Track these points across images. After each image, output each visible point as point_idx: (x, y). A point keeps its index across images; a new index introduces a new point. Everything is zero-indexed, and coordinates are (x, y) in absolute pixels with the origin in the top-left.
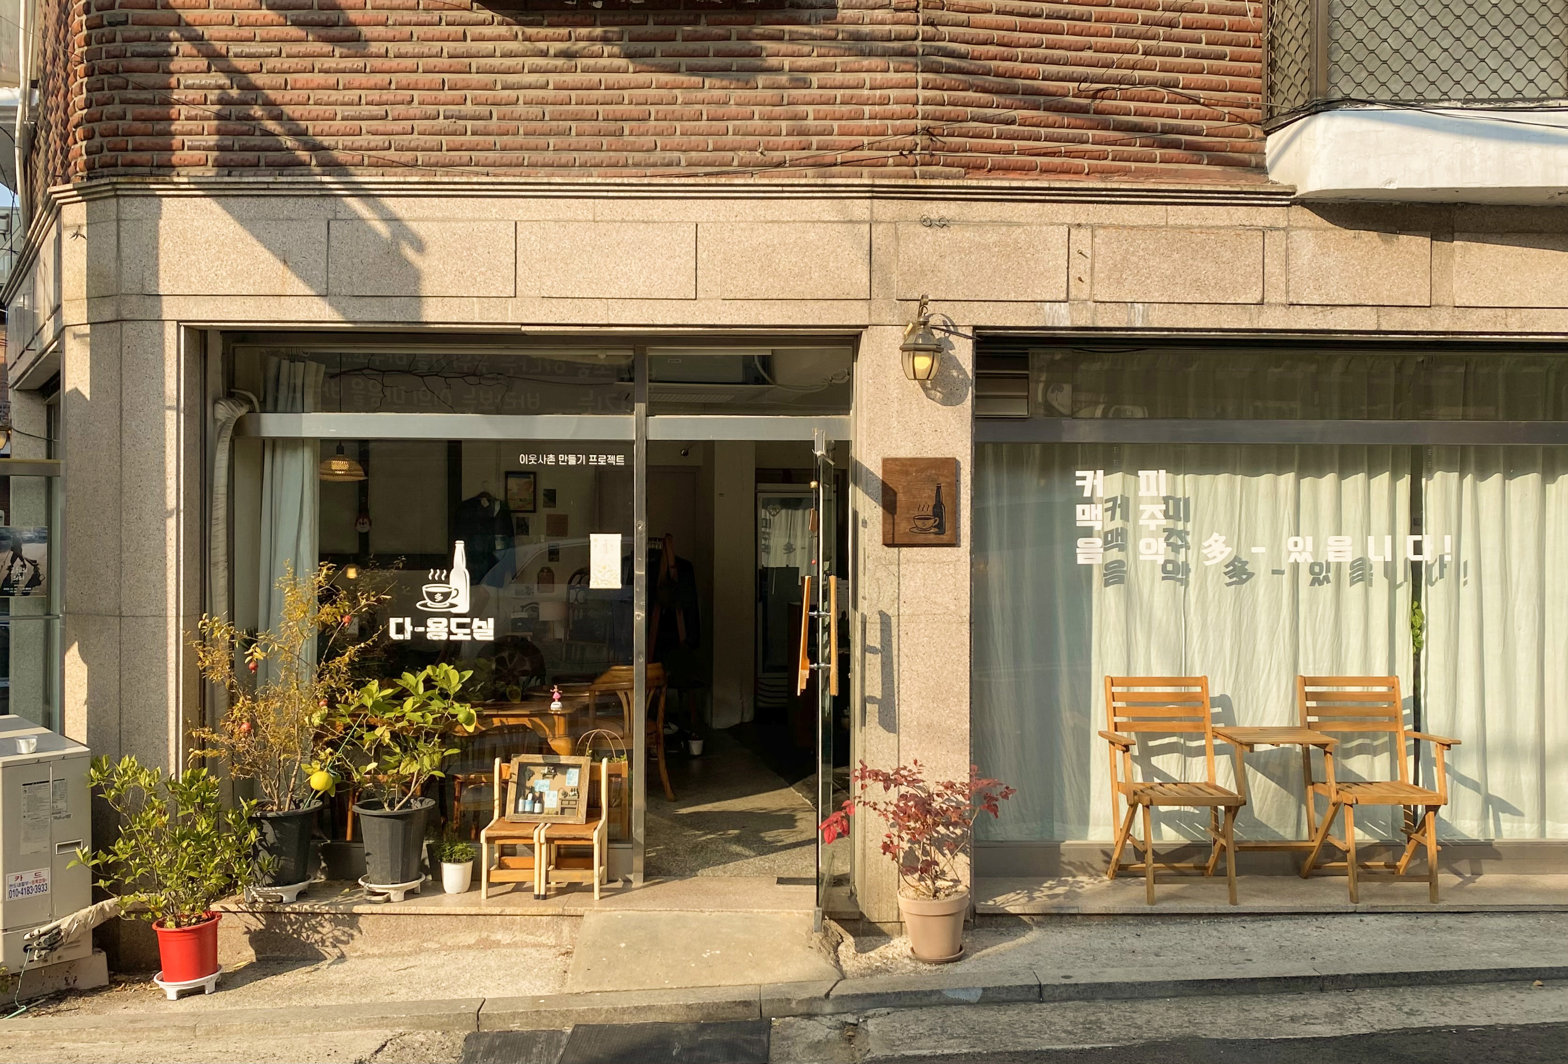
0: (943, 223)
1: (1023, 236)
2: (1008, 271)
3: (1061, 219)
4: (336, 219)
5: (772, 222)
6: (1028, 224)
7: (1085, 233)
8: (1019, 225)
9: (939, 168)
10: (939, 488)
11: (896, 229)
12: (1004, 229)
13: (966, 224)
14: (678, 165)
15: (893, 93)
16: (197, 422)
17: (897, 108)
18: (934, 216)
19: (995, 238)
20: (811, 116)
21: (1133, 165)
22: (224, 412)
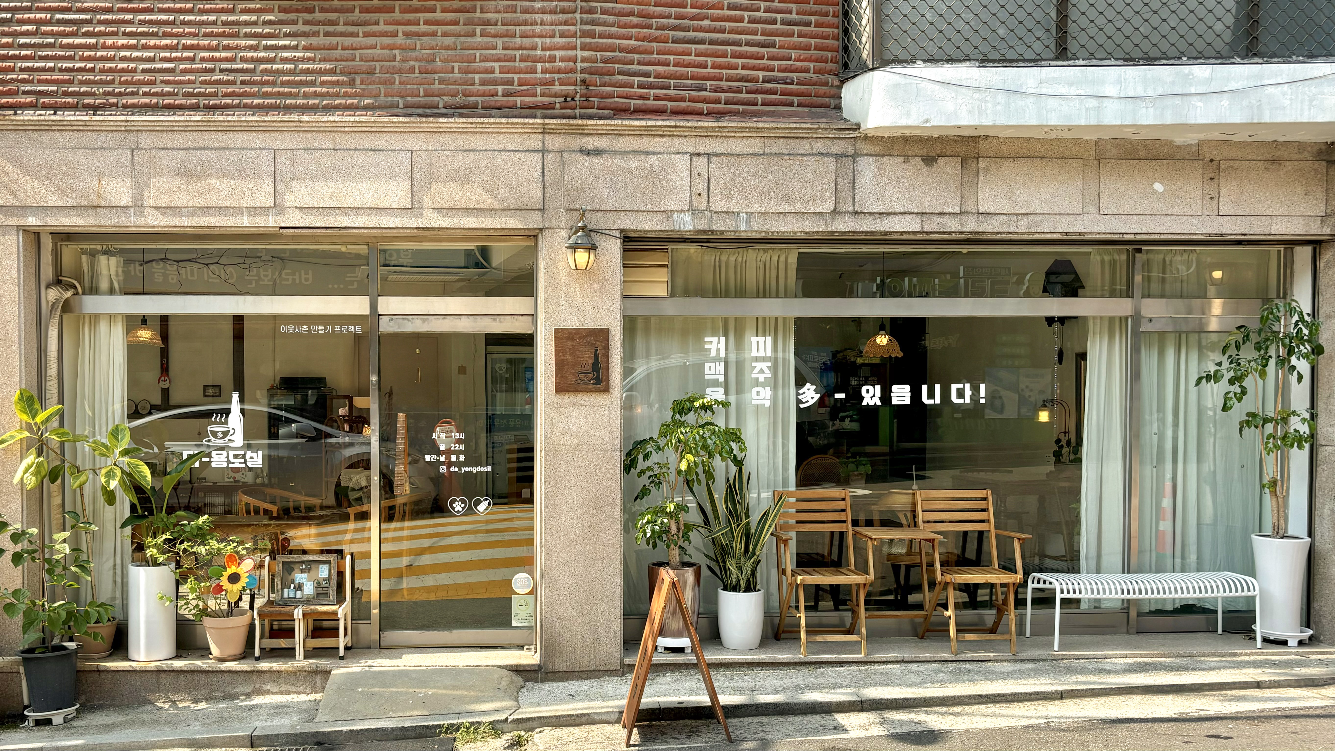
0: (597, 152)
1: (657, 163)
2: (646, 188)
3: (685, 149)
4: (138, 148)
5: (470, 150)
6: (660, 153)
7: (703, 161)
8: (654, 153)
9: (595, 111)
10: (596, 350)
11: (562, 156)
12: (643, 157)
13: (614, 153)
14: (398, 107)
15: (558, 54)
16: (34, 302)
17: (562, 64)
18: (590, 147)
19: (636, 164)
20: (497, 70)
21: (741, 108)
22: (53, 294)
